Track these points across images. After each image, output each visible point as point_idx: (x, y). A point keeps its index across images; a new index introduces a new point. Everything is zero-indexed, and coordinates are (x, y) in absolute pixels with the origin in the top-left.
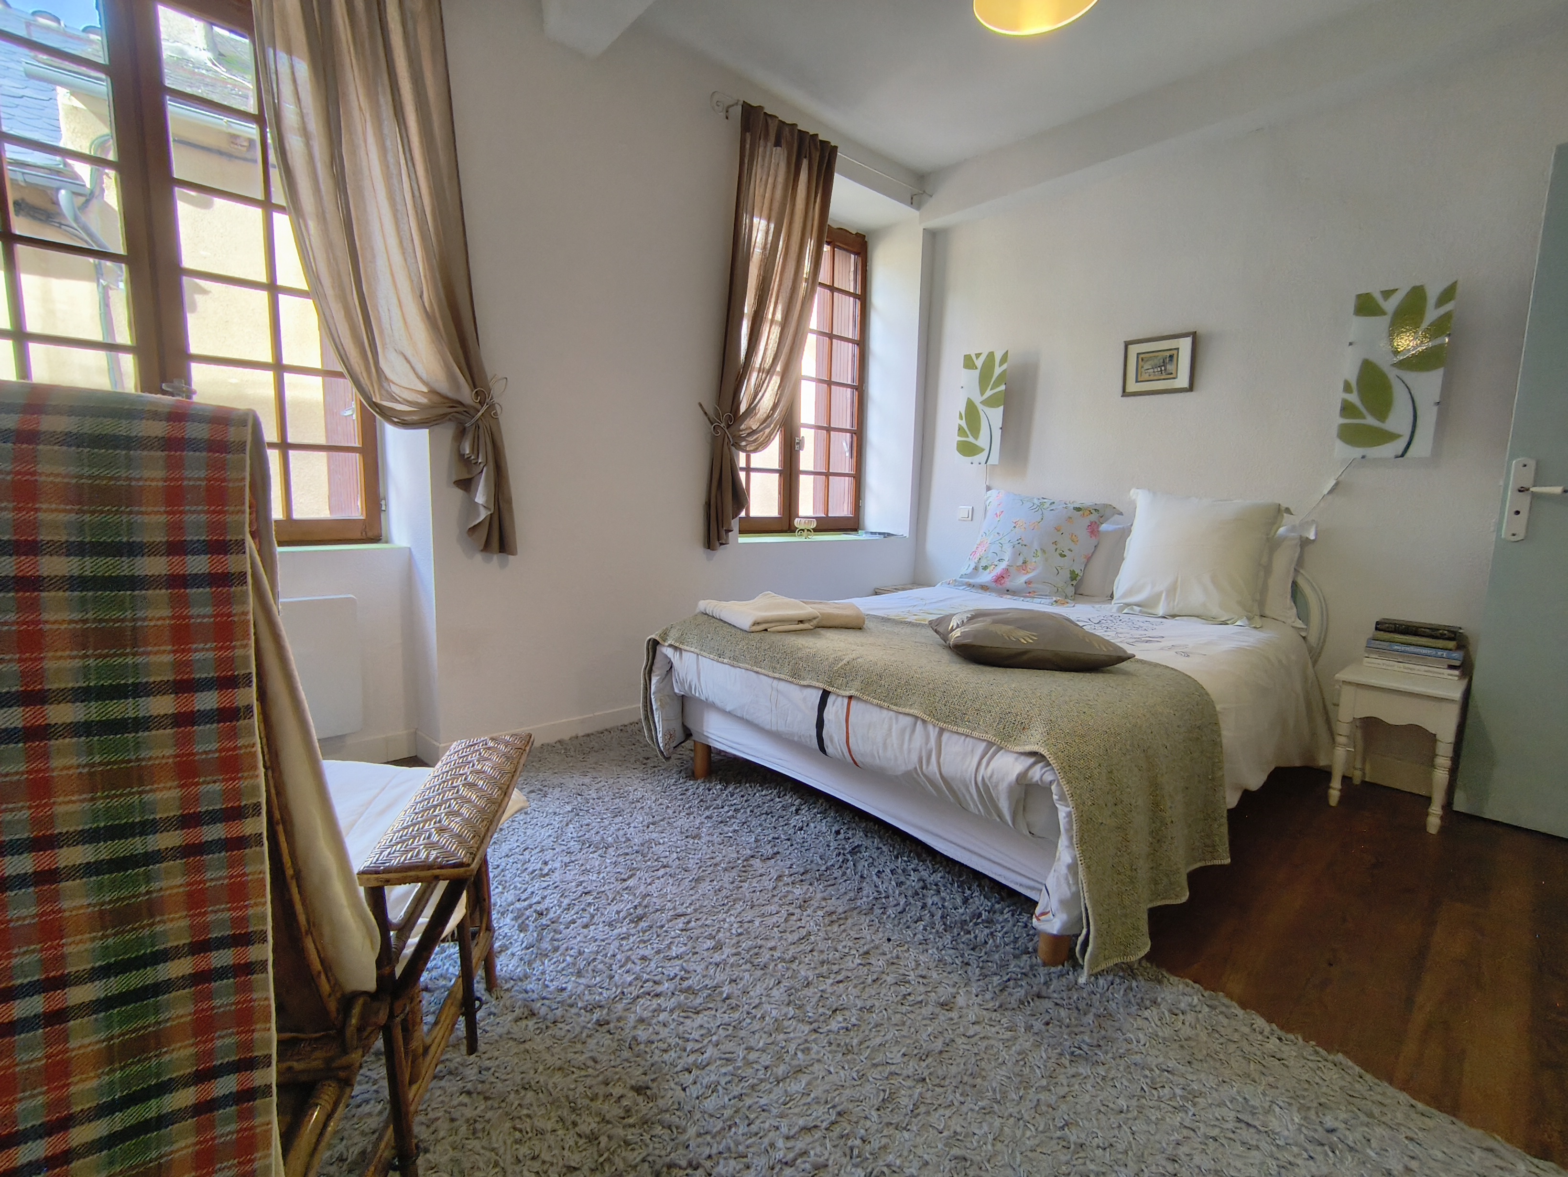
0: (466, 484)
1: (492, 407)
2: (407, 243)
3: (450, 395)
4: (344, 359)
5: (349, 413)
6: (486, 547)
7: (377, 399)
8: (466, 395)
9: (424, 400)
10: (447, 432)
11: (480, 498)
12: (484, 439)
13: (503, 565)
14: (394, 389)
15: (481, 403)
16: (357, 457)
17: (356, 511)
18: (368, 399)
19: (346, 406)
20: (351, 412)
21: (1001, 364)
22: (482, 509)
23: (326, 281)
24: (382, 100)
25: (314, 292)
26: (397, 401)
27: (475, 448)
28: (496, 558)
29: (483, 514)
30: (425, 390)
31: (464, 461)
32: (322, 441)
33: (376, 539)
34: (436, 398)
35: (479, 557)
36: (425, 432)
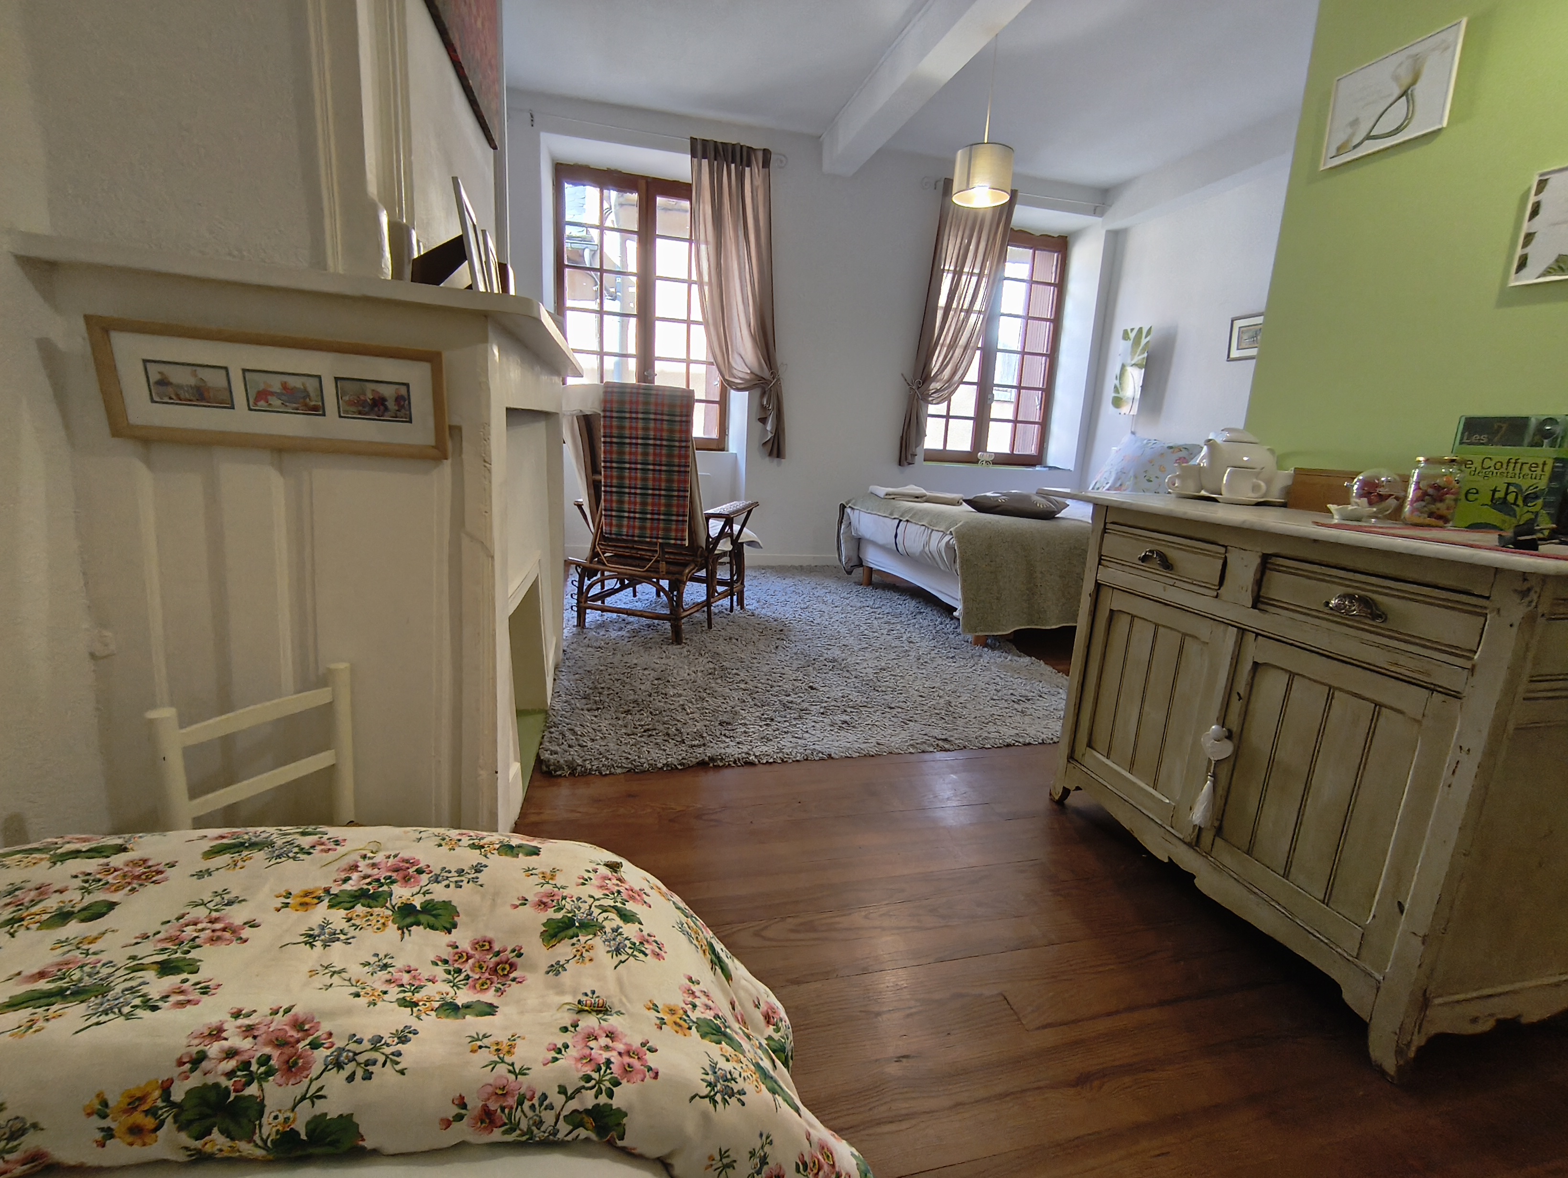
0: (763, 420)
1: (778, 380)
2: (746, 301)
3: (759, 374)
4: (715, 358)
5: (716, 383)
6: (770, 454)
7: (727, 377)
8: (767, 374)
9: (748, 377)
10: (757, 392)
11: (769, 428)
12: (774, 400)
13: (779, 464)
14: (735, 372)
15: (773, 378)
16: (717, 406)
17: (715, 435)
18: (723, 377)
19: (716, 380)
20: (717, 382)
21: (1146, 337)
22: (769, 433)
23: (710, 321)
24: (739, 232)
25: (705, 323)
26: (735, 378)
27: (769, 402)
28: (776, 460)
29: (770, 436)
30: (749, 372)
31: (763, 408)
32: (704, 398)
33: (723, 450)
34: (753, 376)
35: (767, 459)
36: (747, 393)
